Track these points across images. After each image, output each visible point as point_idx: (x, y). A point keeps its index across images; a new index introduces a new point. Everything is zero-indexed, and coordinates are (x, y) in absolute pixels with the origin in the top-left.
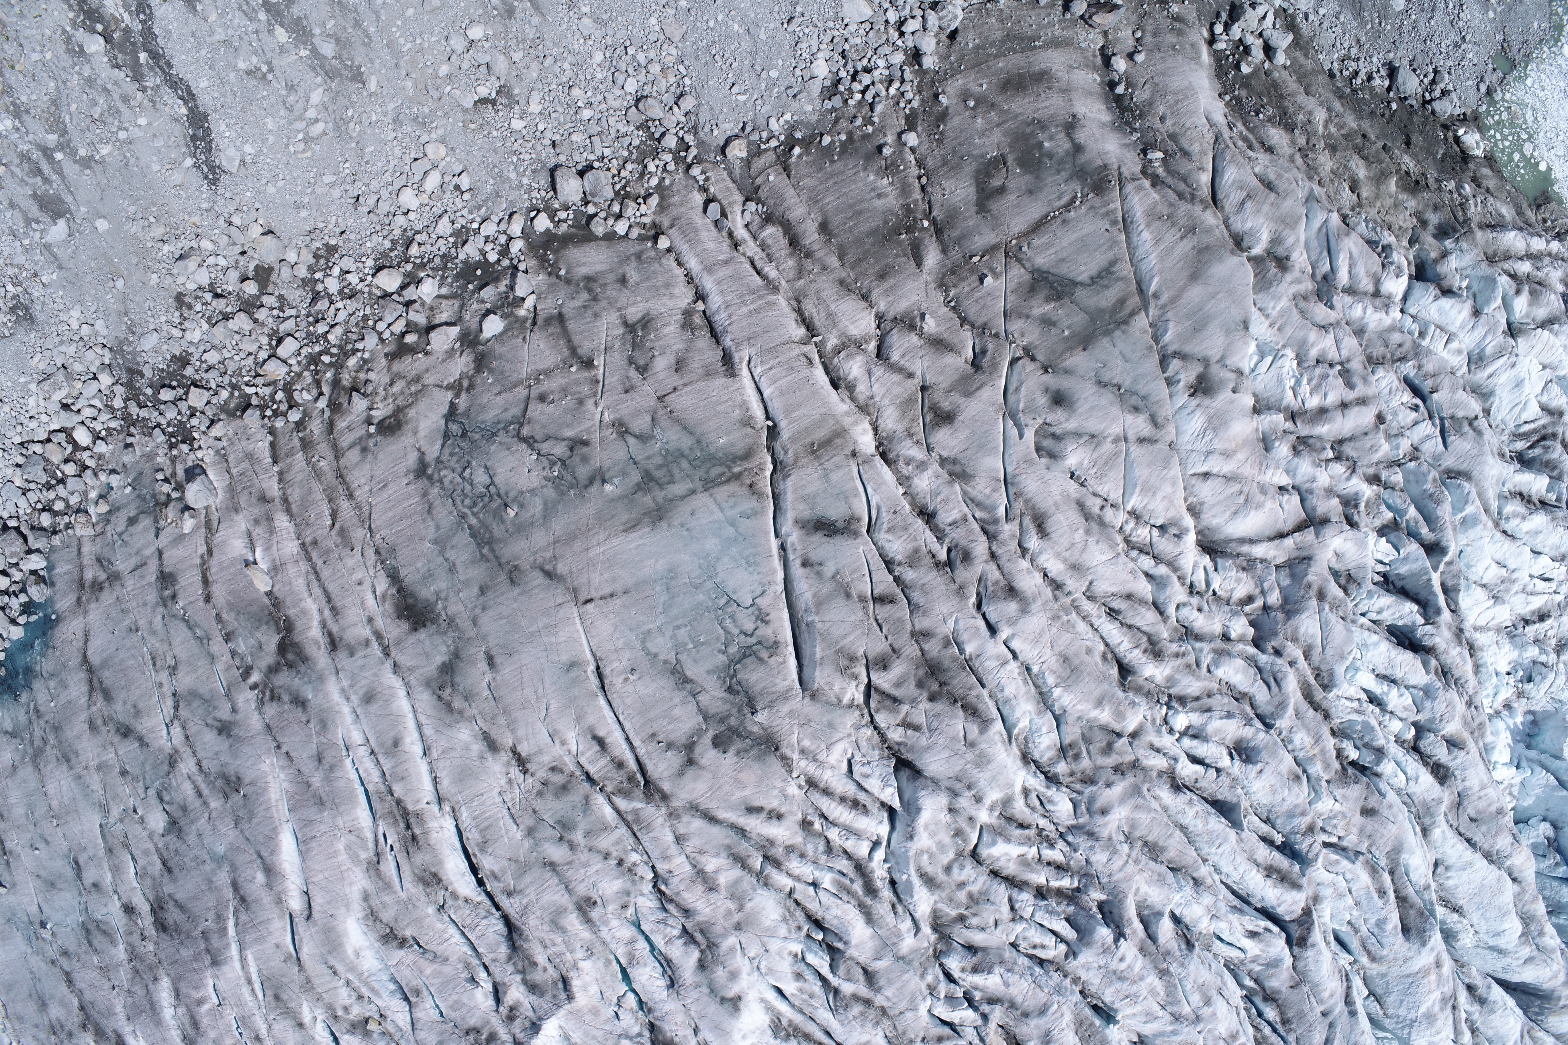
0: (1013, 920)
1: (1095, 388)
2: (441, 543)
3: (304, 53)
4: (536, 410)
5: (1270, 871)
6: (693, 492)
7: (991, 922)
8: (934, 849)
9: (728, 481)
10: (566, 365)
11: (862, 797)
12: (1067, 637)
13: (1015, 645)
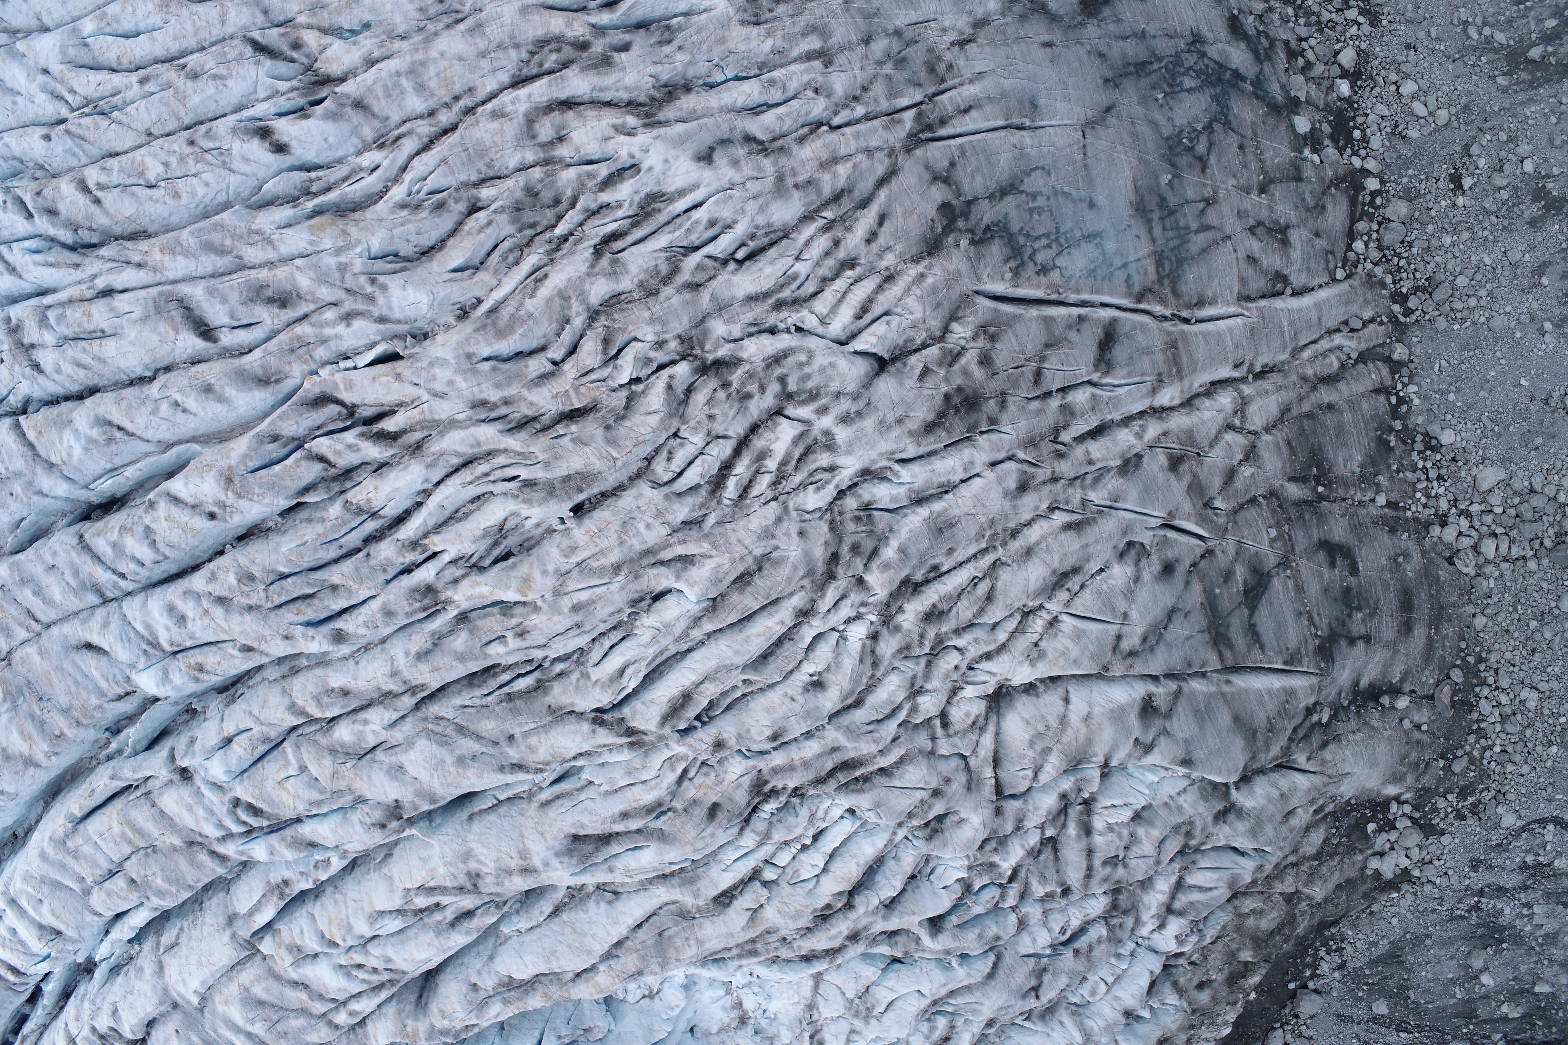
0: (709, 433)
1: (1169, 605)
2: (1143, 35)
3: (1534, 36)
4: (1233, 140)
5: (686, 698)
6: (1153, 240)
7: (715, 411)
8: (807, 370)
9: (1158, 272)
10: (1264, 171)
11: (868, 318)
12: (972, 530)
13: (977, 481)
